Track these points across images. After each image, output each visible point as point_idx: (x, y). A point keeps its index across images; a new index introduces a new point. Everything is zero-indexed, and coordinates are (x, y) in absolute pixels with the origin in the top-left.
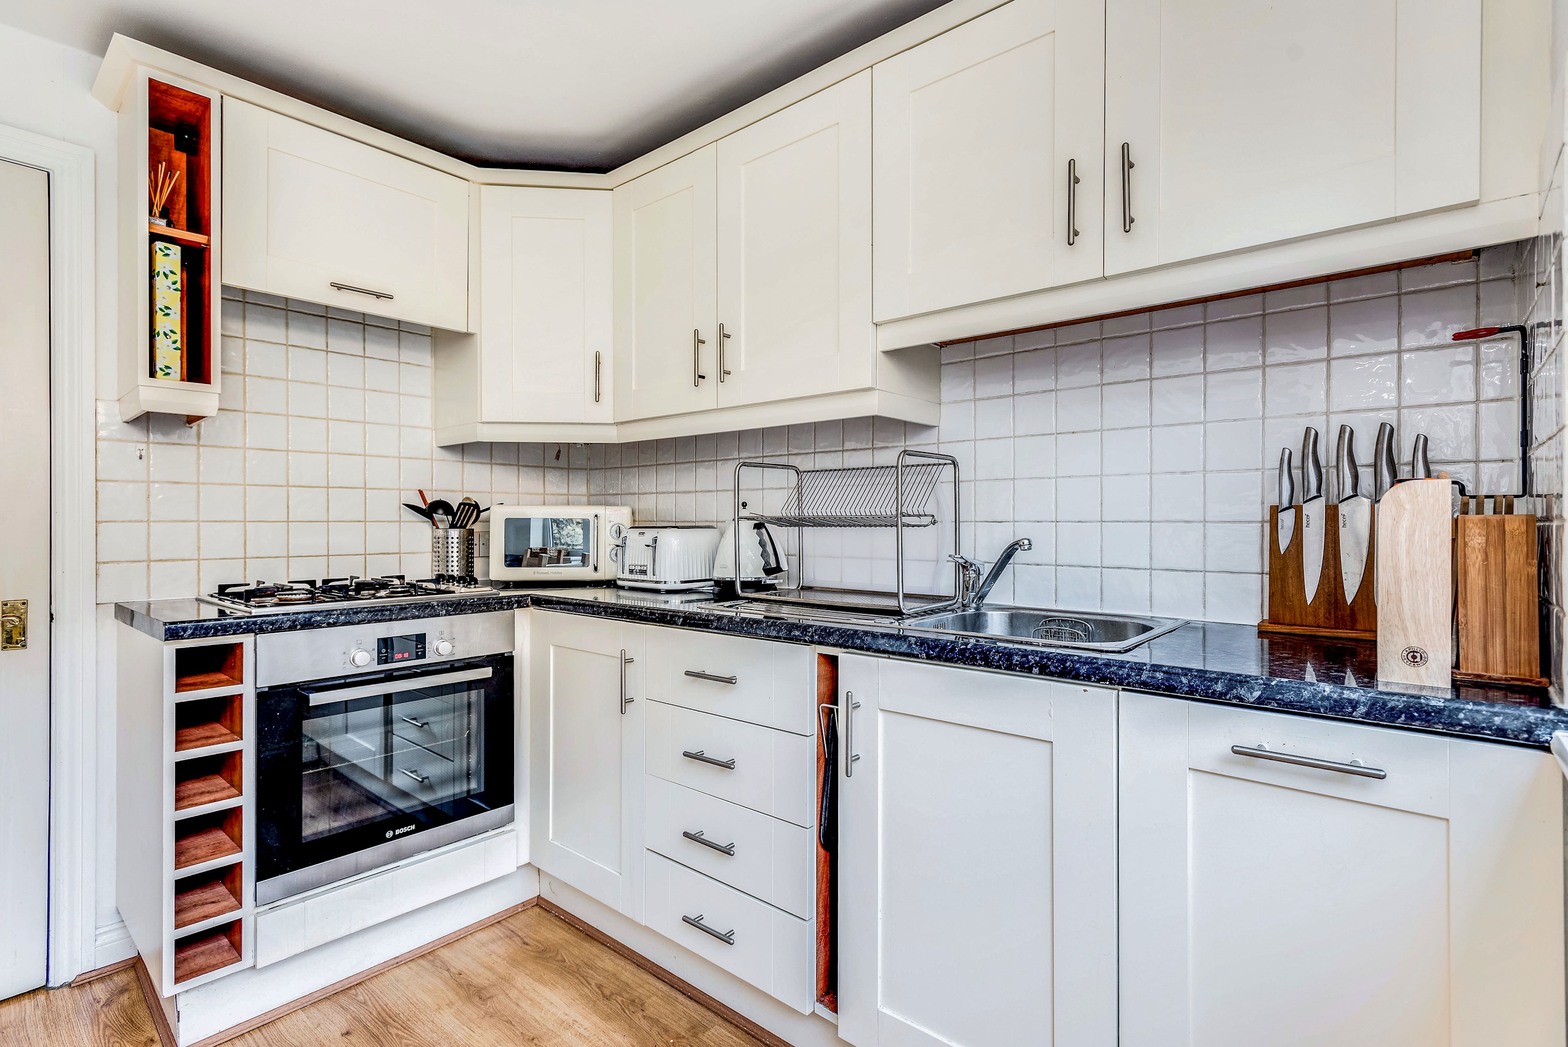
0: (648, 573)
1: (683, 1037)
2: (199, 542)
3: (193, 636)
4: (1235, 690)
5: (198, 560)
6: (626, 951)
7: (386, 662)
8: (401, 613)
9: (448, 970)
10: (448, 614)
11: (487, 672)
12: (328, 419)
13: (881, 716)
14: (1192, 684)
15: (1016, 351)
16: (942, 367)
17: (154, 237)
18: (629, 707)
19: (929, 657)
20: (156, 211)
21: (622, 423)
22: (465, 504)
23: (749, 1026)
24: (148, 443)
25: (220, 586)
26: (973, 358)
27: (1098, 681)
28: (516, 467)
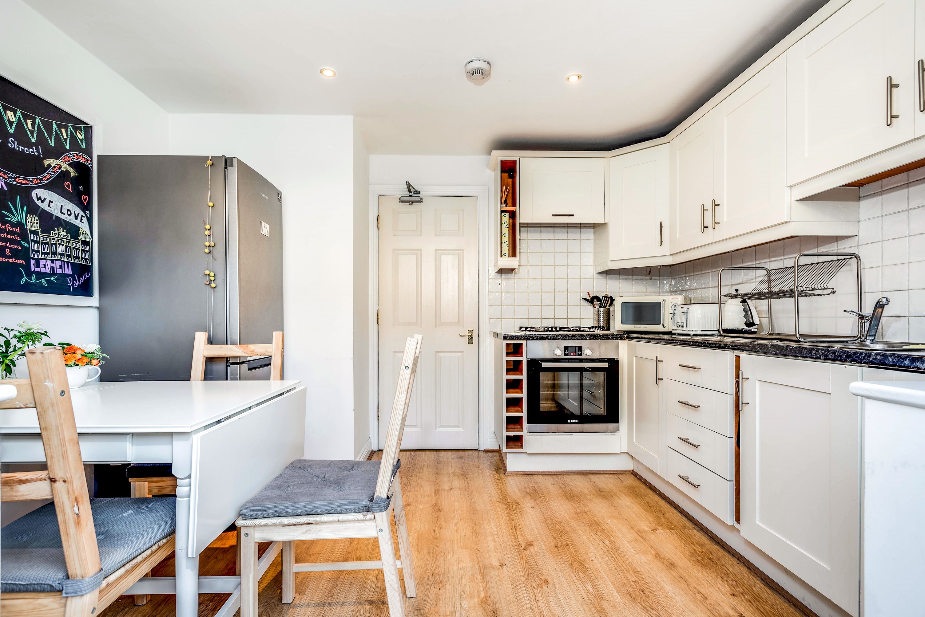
0: (684, 327)
1: (678, 527)
2: (515, 313)
3: (510, 339)
4: (915, 363)
5: (515, 319)
6: (665, 496)
7: (567, 355)
8: (573, 338)
9: (590, 480)
10: (590, 339)
11: (606, 365)
12: (554, 266)
13: (758, 383)
14: (894, 361)
15: (910, 181)
16: (861, 199)
17: (502, 211)
18: (660, 382)
19: (777, 354)
20: (503, 202)
21: (675, 254)
22: (605, 297)
23: (711, 534)
24: (501, 279)
25: (520, 327)
26: (881, 190)
27: (850, 362)
28: (632, 280)
